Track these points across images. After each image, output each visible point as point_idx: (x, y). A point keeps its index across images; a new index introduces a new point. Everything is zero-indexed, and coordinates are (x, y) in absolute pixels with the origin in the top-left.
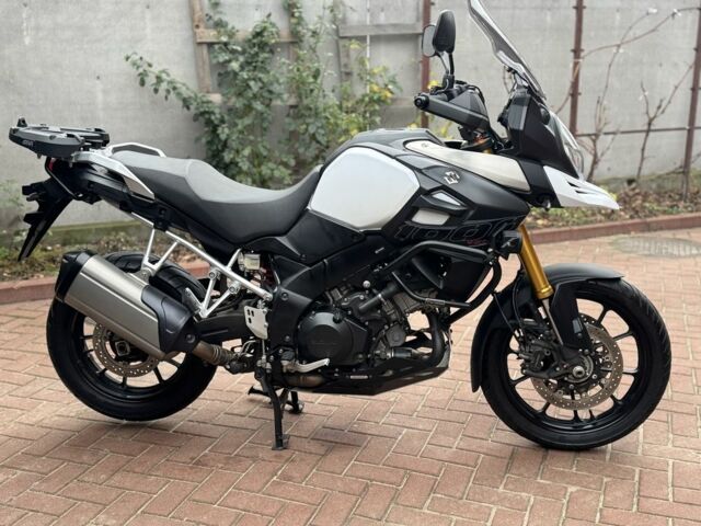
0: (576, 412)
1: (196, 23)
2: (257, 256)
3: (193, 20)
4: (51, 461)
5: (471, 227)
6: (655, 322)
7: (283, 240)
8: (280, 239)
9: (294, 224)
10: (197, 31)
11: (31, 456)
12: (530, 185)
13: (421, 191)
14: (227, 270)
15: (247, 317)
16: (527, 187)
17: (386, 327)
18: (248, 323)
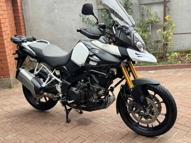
0: (148, 125)
1: (98, 4)
2: (59, 71)
3: (97, 3)
4: (18, 118)
5: (103, 67)
6: (169, 99)
7: (65, 67)
8: (64, 67)
9: (67, 63)
10: (98, 6)
11: (15, 116)
12: (121, 54)
13: (89, 55)
14: (52, 74)
15: (56, 87)
16: (120, 55)
17: (90, 93)
18: (57, 89)
